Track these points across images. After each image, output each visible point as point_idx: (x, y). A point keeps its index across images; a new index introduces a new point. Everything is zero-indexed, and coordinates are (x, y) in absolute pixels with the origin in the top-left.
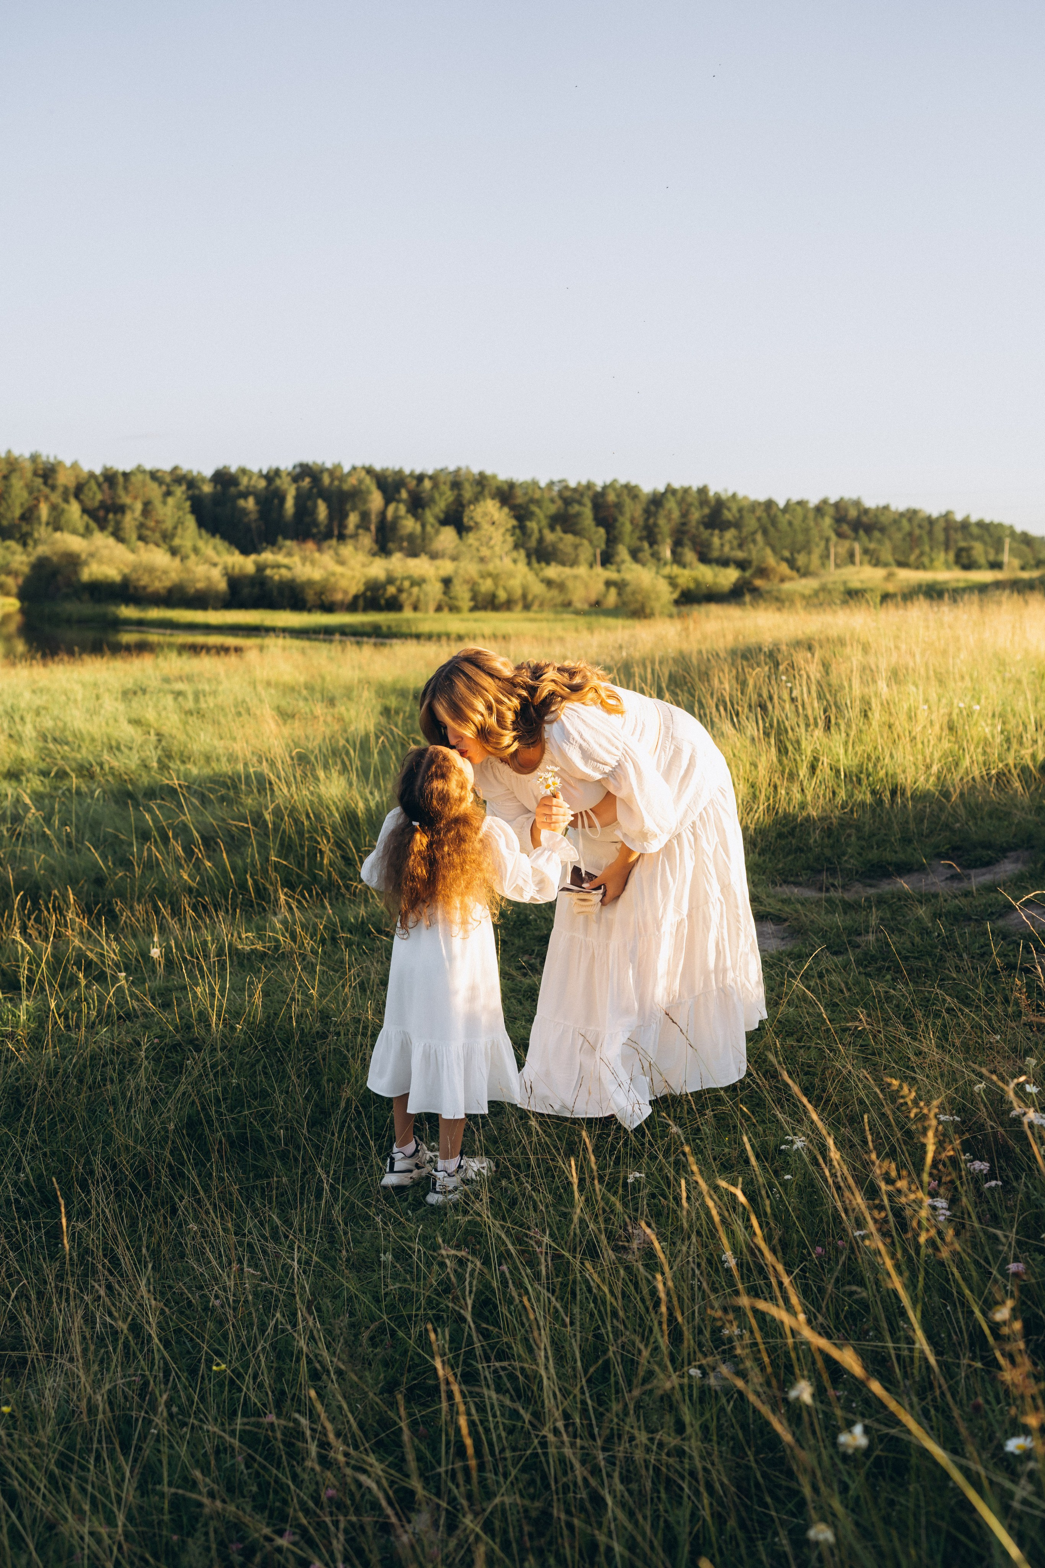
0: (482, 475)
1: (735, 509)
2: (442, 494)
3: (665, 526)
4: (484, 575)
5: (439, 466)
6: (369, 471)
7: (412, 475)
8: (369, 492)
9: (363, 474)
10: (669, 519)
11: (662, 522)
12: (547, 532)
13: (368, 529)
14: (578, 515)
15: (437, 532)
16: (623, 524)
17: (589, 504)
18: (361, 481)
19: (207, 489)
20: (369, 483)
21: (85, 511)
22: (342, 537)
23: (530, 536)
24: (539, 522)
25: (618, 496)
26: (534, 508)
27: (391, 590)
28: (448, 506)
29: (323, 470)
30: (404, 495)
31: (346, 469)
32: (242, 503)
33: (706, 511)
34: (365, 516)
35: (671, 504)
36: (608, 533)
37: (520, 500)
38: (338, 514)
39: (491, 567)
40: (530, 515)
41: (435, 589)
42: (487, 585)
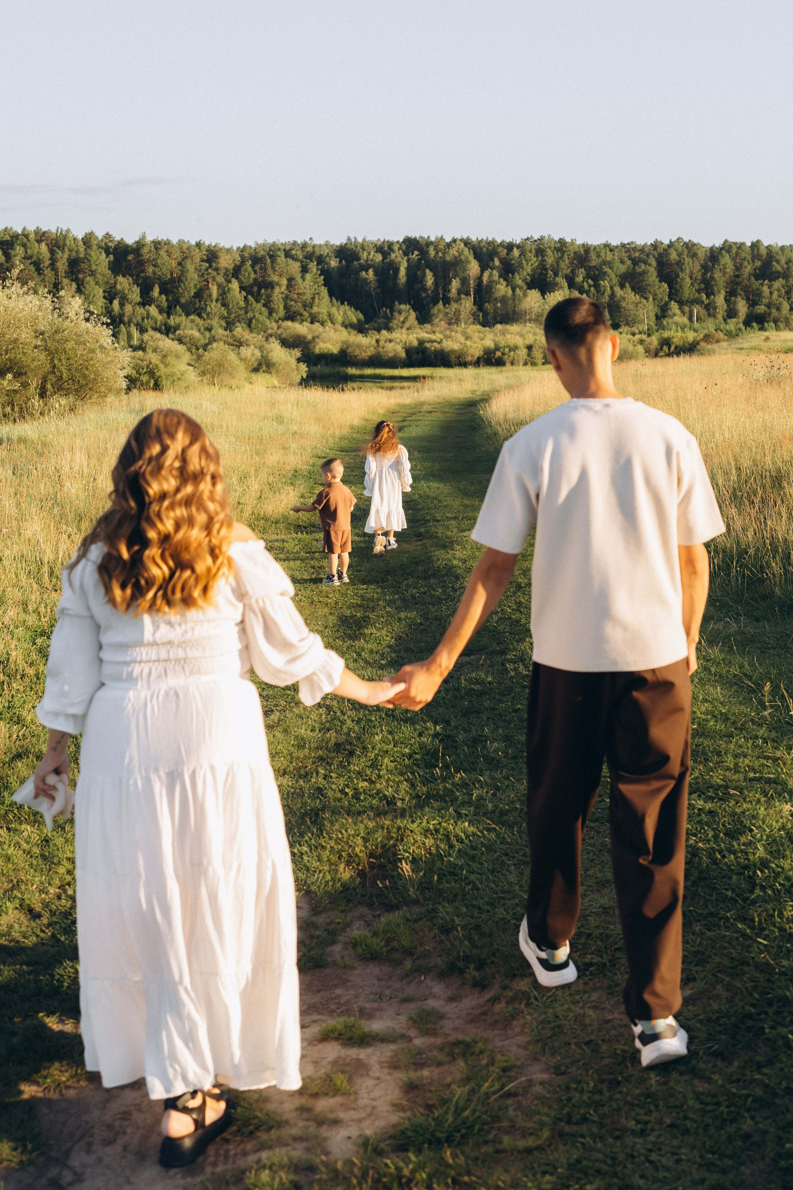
0: (562, 242)
1: (783, 261)
3: (720, 278)
6: (467, 243)
7: (501, 245)
8: (468, 262)
9: (462, 245)
10: (723, 271)
11: (717, 275)
12: (617, 289)
13: (467, 294)
14: (644, 273)
15: (525, 295)
16: (683, 279)
17: (654, 263)
18: (461, 253)
20: (468, 253)
21: (242, 288)
22: (446, 301)
23: (603, 293)
26: (606, 269)
27: (498, 354)
28: (533, 270)
29: (429, 243)
30: (497, 262)
33: (758, 264)
34: (464, 281)
35: (726, 260)
36: (670, 287)
37: (594, 261)
38: (442, 281)
41: (523, 353)
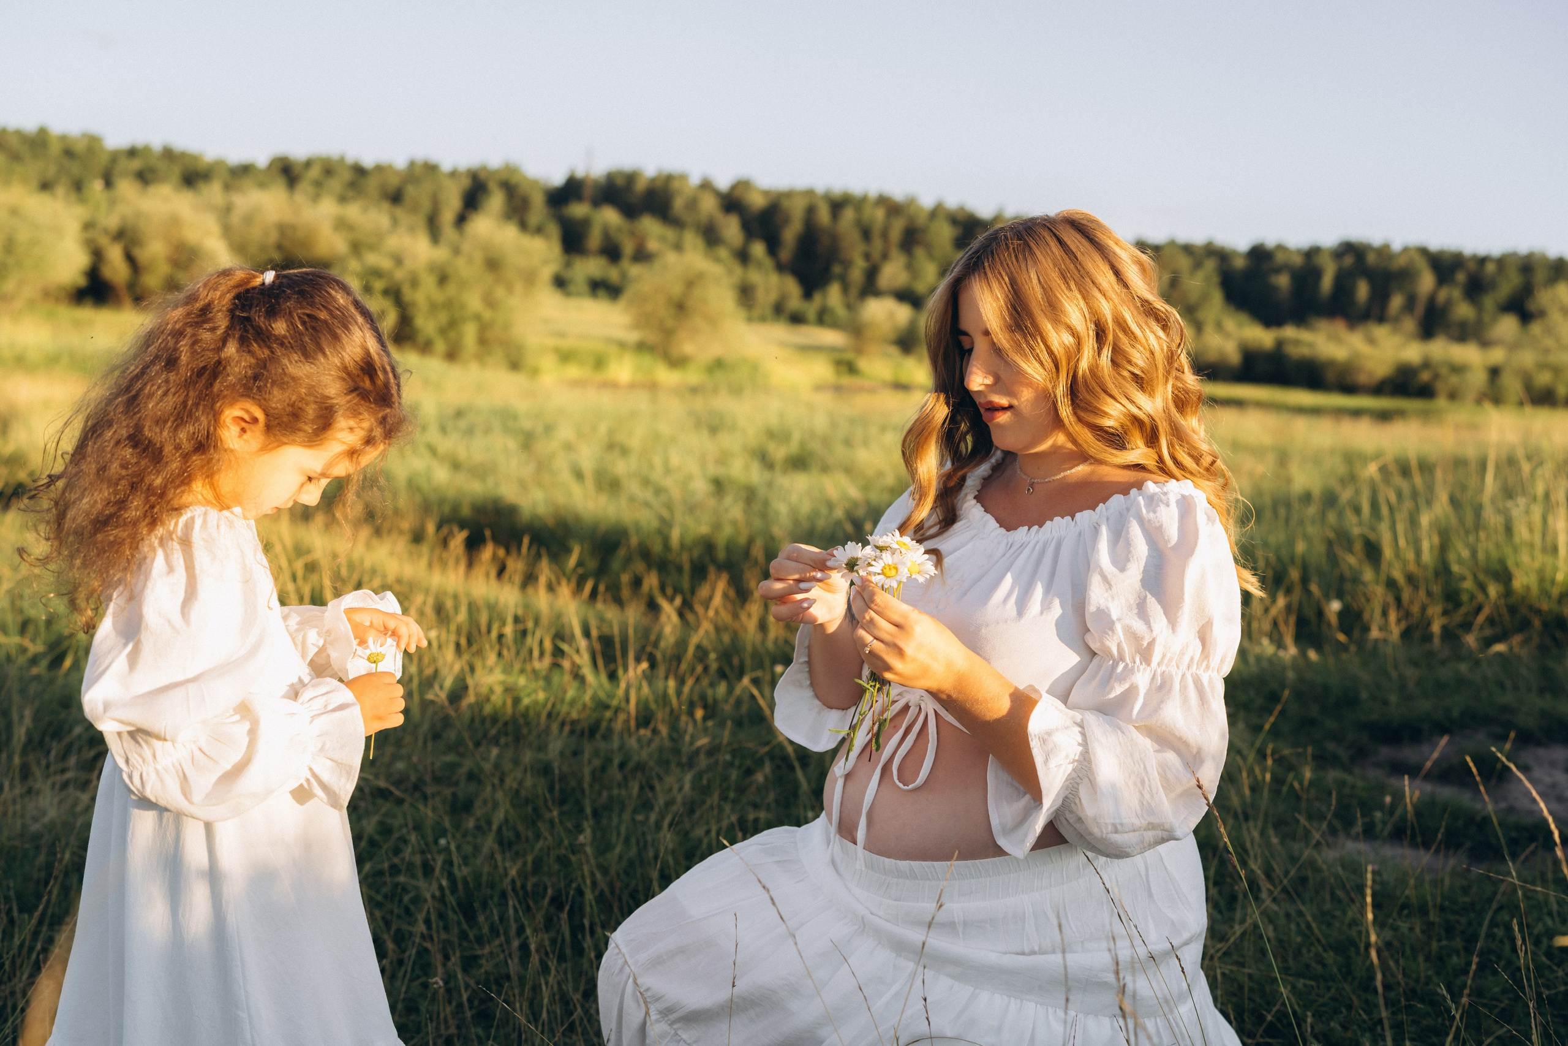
0: (1560, 259)
2: (1506, 279)
4: (1542, 366)
7: (1473, 257)
8: (1419, 273)
9: (1416, 254)
13: (1412, 313)
15: (1494, 320)
18: (1411, 262)
19: (1240, 264)
20: (1421, 264)
22: (1381, 319)
27: (1425, 376)
28: (1512, 292)
29: (1368, 248)
30: (1461, 277)
31: (1397, 248)
32: (1274, 278)
39: (1552, 358)
41: (1478, 379)
42: (1544, 379)
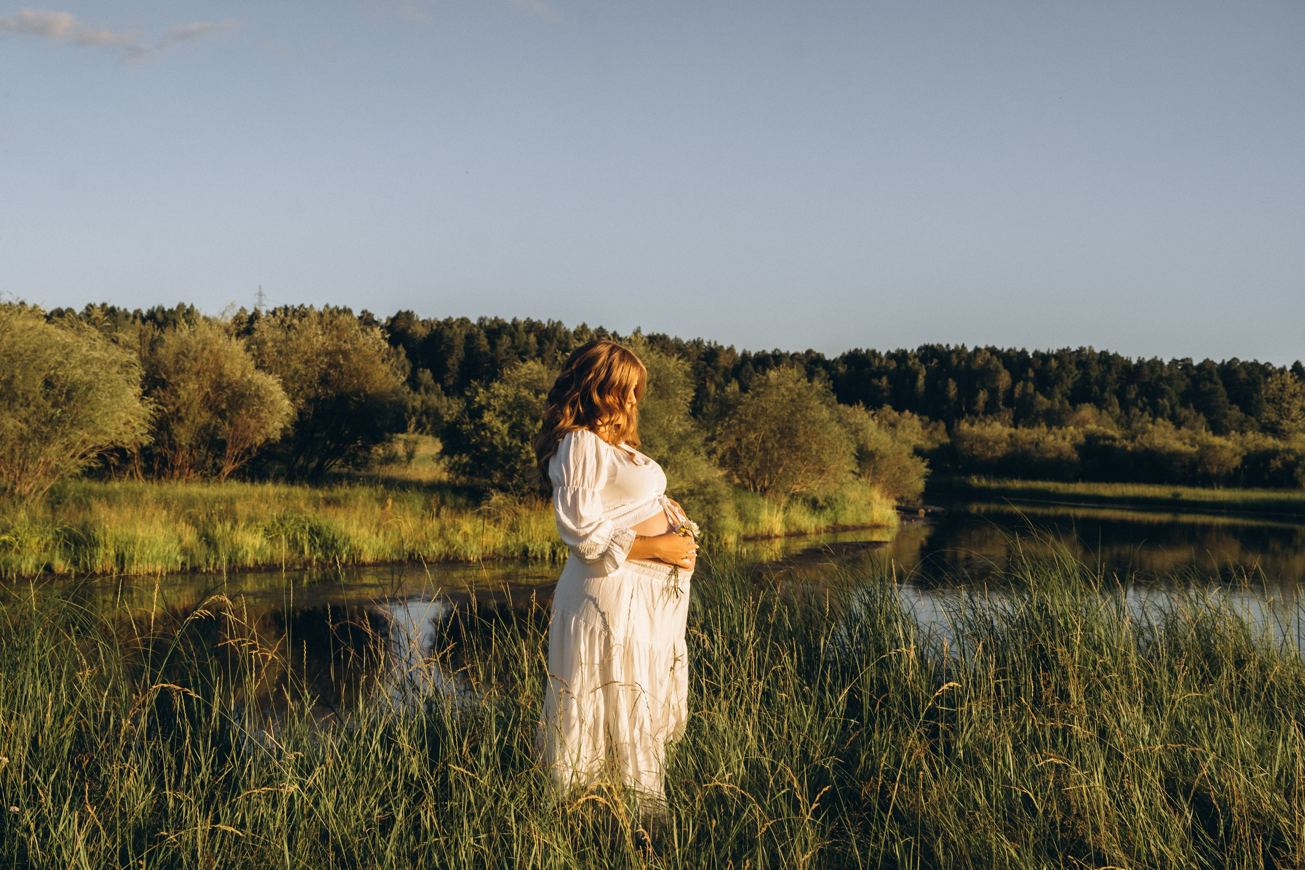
2: (1069, 373)
5: (1062, 347)
19: (842, 369)
24: (1170, 399)
25: (1249, 374)
31: (970, 349)
32: (875, 381)
40: (1162, 393)
